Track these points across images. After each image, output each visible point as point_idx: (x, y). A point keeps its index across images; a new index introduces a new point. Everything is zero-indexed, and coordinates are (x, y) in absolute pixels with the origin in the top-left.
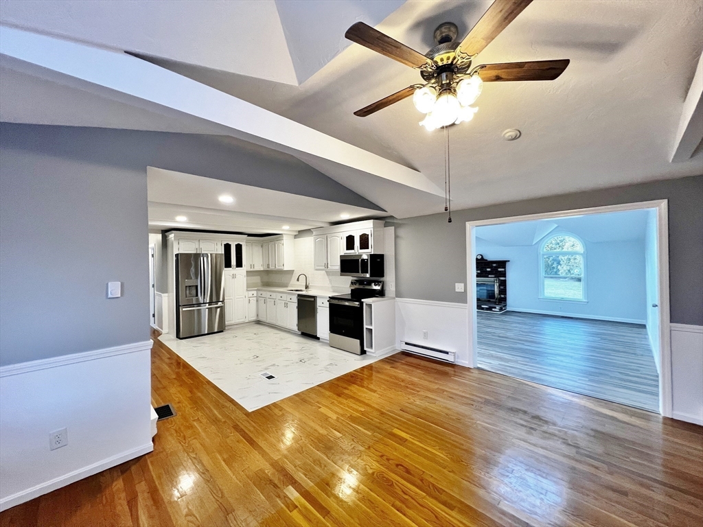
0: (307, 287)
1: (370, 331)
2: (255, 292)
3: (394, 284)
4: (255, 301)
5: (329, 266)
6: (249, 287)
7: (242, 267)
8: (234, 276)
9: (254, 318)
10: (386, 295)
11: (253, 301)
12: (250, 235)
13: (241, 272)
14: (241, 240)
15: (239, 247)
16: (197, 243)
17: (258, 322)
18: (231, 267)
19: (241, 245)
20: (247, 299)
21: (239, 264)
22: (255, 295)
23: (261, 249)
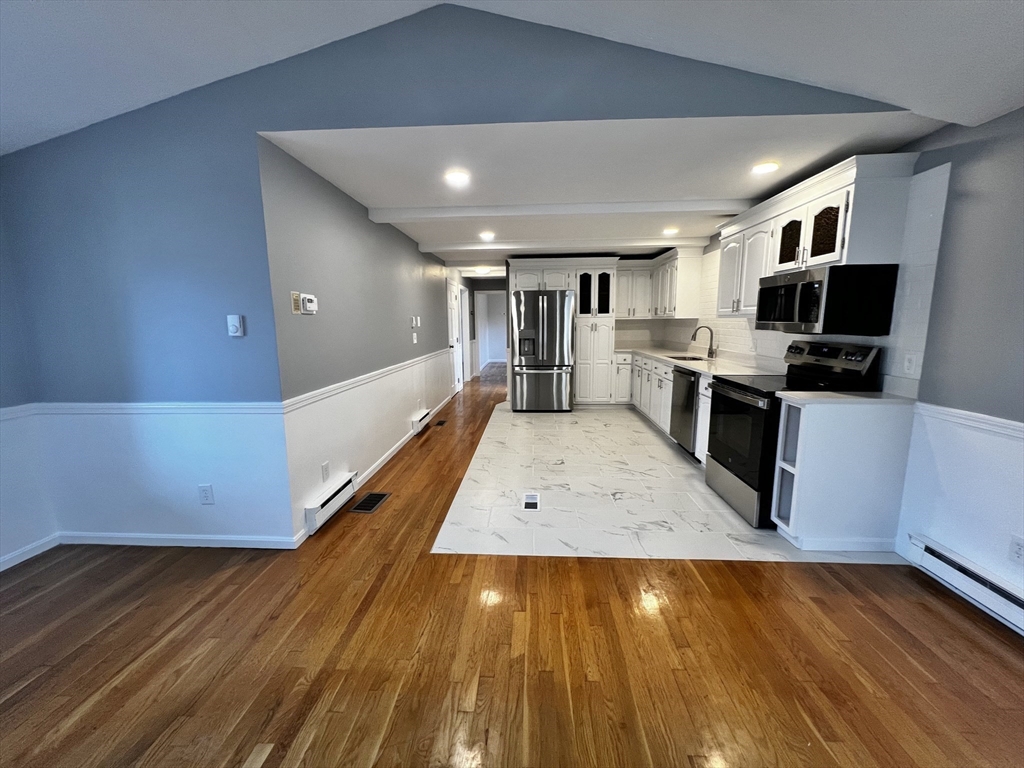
0: (711, 353)
1: (787, 477)
2: (629, 357)
3: (918, 358)
4: (629, 372)
5: (742, 308)
6: (619, 346)
7: (608, 312)
8: (594, 328)
9: (626, 399)
10: (886, 390)
11: (626, 371)
12: (624, 257)
13: (606, 321)
14: (610, 266)
15: (604, 279)
16: (540, 275)
17: (632, 408)
18: (589, 312)
19: (608, 276)
20: (615, 366)
21: (604, 308)
22: (629, 361)
23: (649, 281)
